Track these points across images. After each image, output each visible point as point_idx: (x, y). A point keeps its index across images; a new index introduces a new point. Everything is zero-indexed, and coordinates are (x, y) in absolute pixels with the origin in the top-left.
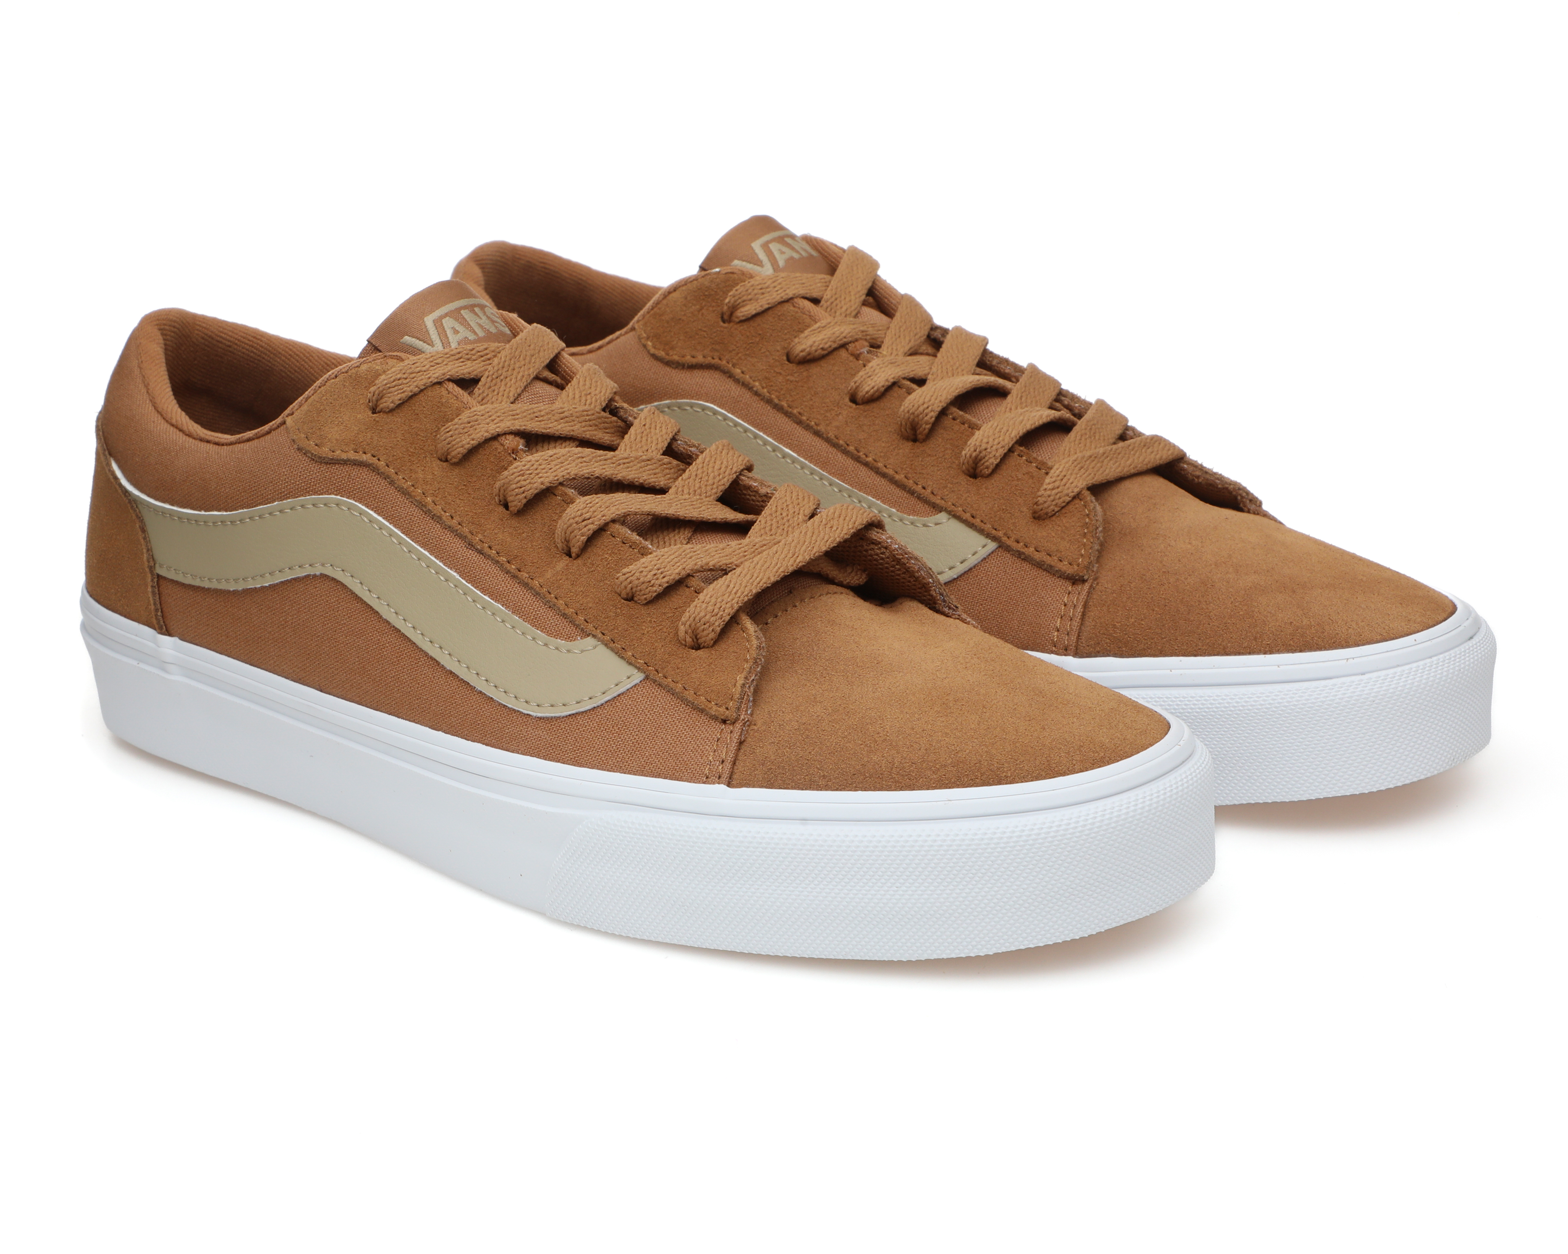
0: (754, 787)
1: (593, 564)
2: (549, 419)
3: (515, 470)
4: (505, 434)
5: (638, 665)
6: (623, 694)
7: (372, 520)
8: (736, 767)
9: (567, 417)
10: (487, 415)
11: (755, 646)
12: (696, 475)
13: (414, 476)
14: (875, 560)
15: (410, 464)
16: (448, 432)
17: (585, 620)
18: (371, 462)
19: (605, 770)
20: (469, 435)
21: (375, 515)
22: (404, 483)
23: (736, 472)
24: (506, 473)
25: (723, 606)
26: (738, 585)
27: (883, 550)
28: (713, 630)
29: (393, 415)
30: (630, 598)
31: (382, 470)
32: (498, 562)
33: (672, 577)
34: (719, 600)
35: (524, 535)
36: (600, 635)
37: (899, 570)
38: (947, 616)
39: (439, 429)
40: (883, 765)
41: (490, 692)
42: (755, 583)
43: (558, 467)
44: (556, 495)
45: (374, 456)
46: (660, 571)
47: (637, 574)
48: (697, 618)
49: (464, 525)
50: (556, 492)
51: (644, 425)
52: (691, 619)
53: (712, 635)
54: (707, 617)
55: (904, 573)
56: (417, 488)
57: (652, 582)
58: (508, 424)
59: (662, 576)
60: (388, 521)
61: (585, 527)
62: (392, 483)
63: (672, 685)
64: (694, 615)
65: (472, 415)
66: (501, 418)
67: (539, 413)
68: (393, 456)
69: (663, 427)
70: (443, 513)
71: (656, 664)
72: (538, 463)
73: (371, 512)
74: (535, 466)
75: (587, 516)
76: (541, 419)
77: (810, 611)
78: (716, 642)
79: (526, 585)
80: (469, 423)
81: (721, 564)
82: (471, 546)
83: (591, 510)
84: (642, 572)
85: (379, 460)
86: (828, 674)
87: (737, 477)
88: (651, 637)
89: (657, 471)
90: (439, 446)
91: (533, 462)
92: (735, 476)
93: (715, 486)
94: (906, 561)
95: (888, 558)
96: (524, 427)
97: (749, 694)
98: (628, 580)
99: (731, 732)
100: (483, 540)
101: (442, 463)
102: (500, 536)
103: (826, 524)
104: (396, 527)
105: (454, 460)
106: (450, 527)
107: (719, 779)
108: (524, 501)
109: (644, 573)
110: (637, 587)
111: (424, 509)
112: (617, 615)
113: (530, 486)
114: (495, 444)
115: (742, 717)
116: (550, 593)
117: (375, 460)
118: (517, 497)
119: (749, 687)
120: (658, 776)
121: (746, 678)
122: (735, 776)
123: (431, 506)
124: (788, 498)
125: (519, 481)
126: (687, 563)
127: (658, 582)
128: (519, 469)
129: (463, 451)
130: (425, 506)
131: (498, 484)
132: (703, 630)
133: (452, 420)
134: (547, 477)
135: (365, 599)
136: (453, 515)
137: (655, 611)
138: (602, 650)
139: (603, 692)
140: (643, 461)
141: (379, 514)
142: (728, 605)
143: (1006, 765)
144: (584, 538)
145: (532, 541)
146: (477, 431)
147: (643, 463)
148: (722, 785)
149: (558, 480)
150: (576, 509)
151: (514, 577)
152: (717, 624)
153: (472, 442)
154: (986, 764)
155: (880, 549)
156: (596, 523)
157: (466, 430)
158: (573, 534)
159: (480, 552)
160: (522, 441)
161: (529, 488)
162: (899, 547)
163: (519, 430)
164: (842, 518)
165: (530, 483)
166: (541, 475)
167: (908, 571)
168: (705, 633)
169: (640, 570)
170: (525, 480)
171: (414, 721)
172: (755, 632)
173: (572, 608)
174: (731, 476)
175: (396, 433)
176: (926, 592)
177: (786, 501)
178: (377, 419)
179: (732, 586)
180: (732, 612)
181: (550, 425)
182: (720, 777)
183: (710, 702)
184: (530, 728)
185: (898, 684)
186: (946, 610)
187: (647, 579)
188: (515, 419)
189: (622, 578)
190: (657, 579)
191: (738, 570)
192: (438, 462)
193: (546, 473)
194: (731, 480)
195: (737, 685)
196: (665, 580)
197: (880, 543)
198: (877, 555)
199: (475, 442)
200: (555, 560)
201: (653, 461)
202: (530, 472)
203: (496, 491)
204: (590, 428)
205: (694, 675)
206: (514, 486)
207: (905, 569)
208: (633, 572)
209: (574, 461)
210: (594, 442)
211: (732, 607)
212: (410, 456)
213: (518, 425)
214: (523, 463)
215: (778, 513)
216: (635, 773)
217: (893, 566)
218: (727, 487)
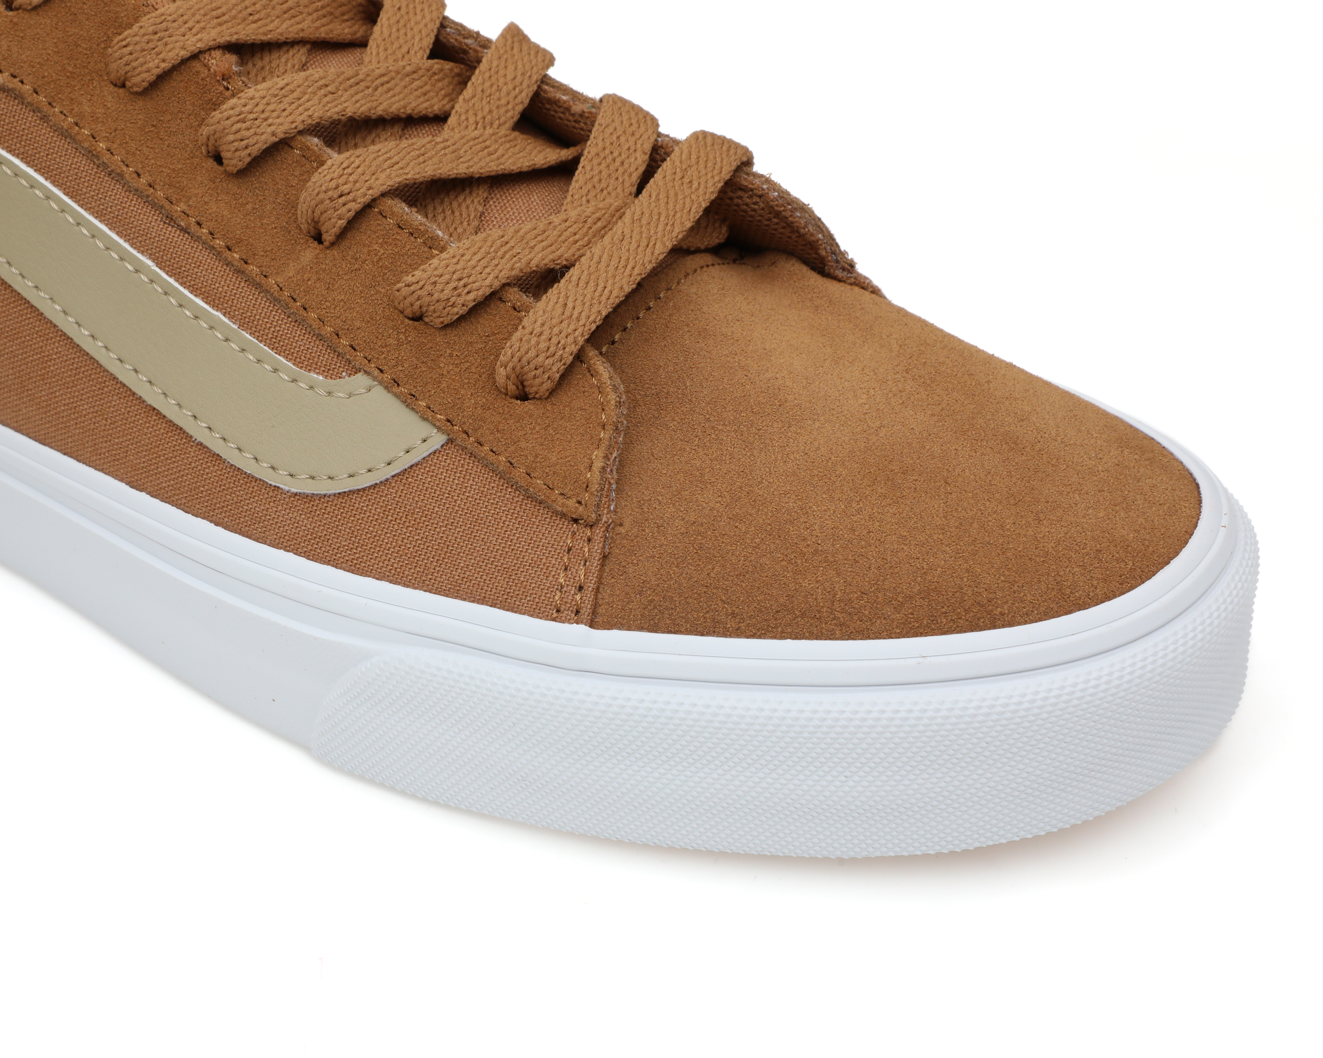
0: (629, 629)
1: (356, 259)
2: (268, 15)
3: (231, 112)
4: (210, 49)
5: (438, 424)
6: (417, 464)
7: (17, 173)
8: (600, 596)
9: (291, 8)
10: (181, 20)
11: (613, 402)
12: (483, 91)
13: (76, 110)
14: (742, 211)
15: (69, 89)
16: (125, 46)
17: (352, 346)
18: (11, 86)
19: (399, 584)
20: (158, 54)
21: (23, 166)
22: (64, 121)
23: (537, 81)
24: (217, 115)
25: (563, 342)
26: (578, 303)
27: (756, 199)
28: (549, 378)
29: (38, 14)
30: (418, 318)
31: (30, 99)
32: (213, 248)
33: (480, 293)
34: (556, 331)
35: (249, 207)
36: (376, 372)
37: (777, 224)
38: (840, 281)
39: (110, 40)
40: (820, 597)
41: (216, 446)
42: (604, 298)
43: (293, 106)
44: (292, 148)
45: (15, 77)
46: (462, 283)
47: (428, 288)
48: (525, 359)
49: (158, 187)
50: (293, 144)
51: (399, 9)
52: (515, 359)
53: (548, 385)
54: (540, 359)
55: (784, 228)
56: (83, 127)
57: (453, 299)
58: (214, 33)
59: (466, 291)
60: (42, 174)
61: (344, 205)
62: (45, 118)
63: (492, 458)
64: (518, 354)
65: (158, 20)
66: (202, 24)
67: (253, 8)
68: (44, 77)
69: (426, 11)
70: (125, 169)
71: (464, 423)
72: (264, 101)
73: (17, 161)
74: (261, 107)
75: (346, 189)
76: (256, 17)
77: (670, 315)
78: (552, 392)
79: (258, 286)
80: (156, 33)
81: (546, 261)
82: (170, 219)
83: (351, 179)
84: (435, 283)
85: (22, 82)
86: (713, 428)
87: (539, 87)
88: (454, 380)
89: (427, 87)
90: (113, 66)
91: (258, 100)
92: (535, 88)
93: (510, 106)
94: (788, 214)
95: (763, 209)
96: (236, 37)
97: (612, 481)
98: (415, 296)
99: (589, 540)
100: (187, 212)
101: (116, 89)
102: (213, 207)
103: (683, 177)
104: (55, 186)
105: (136, 89)
106: (136, 190)
107: (577, 616)
108: (248, 160)
109: (439, 287)
110: (429, 305)
111: (97, 162)
112: (400, 344)
113: (256, 138)
114: (196, 65)
115: (604, 519)
116: (295, 300)
117: (16, 82)
118: (237, 154)
119: (611, 470)
120: (482, 601)
121: (606, 457)
122: (600, 610)
123: (106, 158)
124: (617, 123)
125: (239, 131)
126: (500, 267)
127: (460, 301)
128: (237, 110)
129: (151, 77)
130: (98, 157)
131: (205, 131)
132: (535, 377)
133: (130, 26)
134: (281, 124)
135: (16, 287)
136: (140, 171)
137: (456, 339)
138: (379, 392)
139: (387, 460)
140: (407, 75)
141: (28, 163)
142: (570, 339)
143: (1000, 594)
144: (342, 223)
145: (261, 218)
146: (169, 47)
147: (407, 79)
148: (583, 626)
149: (296, 128)
150: (328, 178)
151: (239, 271)
152: (555, 369)
153: (163, 65)
154: (970, 594)
155: (751, 197)
156: (359, 201)
157: (151, 45)
158: (324, 216)
159: (185, 230)
160: (233, 58)
161: (254, 141)
162: (779, 196)
163: (229, 42)
164: (701, 161)
165: (255, 134)
166: (270, 121)
167: (789, 225)
168: (537, 381)
169: (433, 279)
170: (248, 129)
171: (102, 470)
172: (611, 378)
173: (330, 326)
174: (531, 89)
175: (45, 41)
176: (811, 249)
177: (615, 129)
178: (15, 20)
179: (570, 305)
180: (575, 349)
181: (270, 27)
182: (577, 612)
183: (552, 489)
184: (280, 508)
185: (816, 444)
186: (839, 273)
187: (443, 296)
188: (220, 24)
189: (405, 291)
190: (459, 295)
191: (574, 273)
192: (112, 88)
193: (278, 117)
194: (531, 95)
195: (593, 468)
196: (472, 296)
197: (752, 190)
198: (747, 205)
199: (165, 66)
200: (299, 247)
201: (421, 72)
202: (254, 116)
203: (203, 139)
204: (324, 20)
205: (523, 444)
206: (231, 137)
207: (786, 223)
208: (421, 284)
209: (314, 93)
210: (332, 41)
211: (575, 342)
212: (68, 77)
213: (228, 35)
214: (242, 101)
215: (607, 152)
216: (447, 593)
217: (769, 220)
218: (526, 105)
